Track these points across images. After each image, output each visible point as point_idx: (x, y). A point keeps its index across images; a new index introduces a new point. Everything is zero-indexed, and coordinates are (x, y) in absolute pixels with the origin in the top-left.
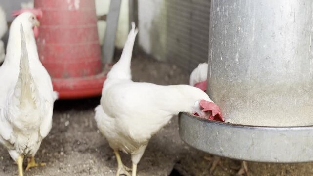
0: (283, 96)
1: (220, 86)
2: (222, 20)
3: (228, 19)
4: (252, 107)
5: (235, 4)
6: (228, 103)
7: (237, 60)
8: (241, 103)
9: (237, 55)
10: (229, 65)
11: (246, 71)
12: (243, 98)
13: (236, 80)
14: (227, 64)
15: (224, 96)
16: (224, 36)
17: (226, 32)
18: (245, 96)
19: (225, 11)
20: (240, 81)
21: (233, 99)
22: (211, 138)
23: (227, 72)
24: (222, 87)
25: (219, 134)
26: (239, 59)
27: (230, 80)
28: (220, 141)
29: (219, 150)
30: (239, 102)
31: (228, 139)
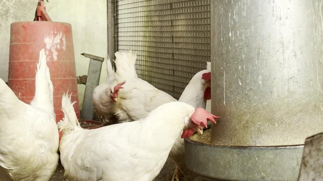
0: (309, 115)
1: (241, 112)
2: (237, 45)
3: (246, 42)
4: (281, 129)
5: (253, 27)
6: (253, 128)
7: (261, 83)
8: (269, 126)
9: (260, 77)
10: (251, 89)
11: (271, 92)
12: (271, 121)
13: (261, 103)
14: (248, 89)
15: (247, 122)
16: (242, 61)
17: (244, 56)
18: (273, 119)
19: (241, 35)
20: (266, 103)
21: (259, 123)
22: (250, 165)
23: (249, 97)
24: (244, 112)
25: (259, 159)
26: (262, 82)
27: (254, 104)
28: (260, 166)
29: (261, 176)
30: (267, 126)
31: (271, 163)
